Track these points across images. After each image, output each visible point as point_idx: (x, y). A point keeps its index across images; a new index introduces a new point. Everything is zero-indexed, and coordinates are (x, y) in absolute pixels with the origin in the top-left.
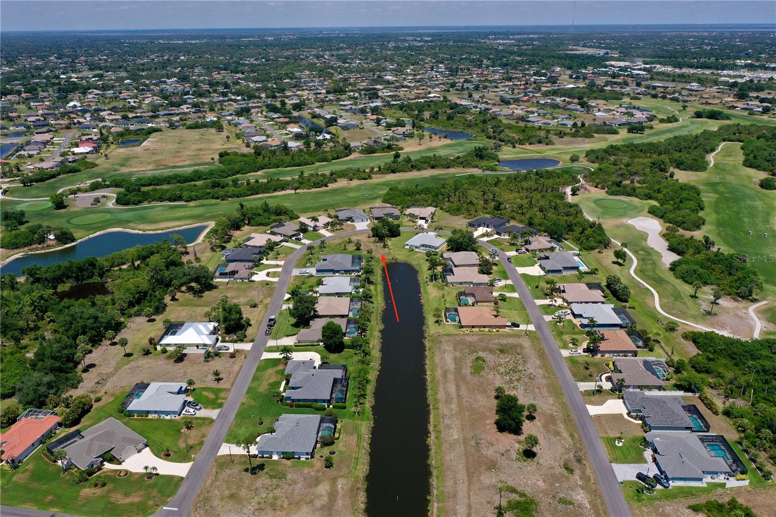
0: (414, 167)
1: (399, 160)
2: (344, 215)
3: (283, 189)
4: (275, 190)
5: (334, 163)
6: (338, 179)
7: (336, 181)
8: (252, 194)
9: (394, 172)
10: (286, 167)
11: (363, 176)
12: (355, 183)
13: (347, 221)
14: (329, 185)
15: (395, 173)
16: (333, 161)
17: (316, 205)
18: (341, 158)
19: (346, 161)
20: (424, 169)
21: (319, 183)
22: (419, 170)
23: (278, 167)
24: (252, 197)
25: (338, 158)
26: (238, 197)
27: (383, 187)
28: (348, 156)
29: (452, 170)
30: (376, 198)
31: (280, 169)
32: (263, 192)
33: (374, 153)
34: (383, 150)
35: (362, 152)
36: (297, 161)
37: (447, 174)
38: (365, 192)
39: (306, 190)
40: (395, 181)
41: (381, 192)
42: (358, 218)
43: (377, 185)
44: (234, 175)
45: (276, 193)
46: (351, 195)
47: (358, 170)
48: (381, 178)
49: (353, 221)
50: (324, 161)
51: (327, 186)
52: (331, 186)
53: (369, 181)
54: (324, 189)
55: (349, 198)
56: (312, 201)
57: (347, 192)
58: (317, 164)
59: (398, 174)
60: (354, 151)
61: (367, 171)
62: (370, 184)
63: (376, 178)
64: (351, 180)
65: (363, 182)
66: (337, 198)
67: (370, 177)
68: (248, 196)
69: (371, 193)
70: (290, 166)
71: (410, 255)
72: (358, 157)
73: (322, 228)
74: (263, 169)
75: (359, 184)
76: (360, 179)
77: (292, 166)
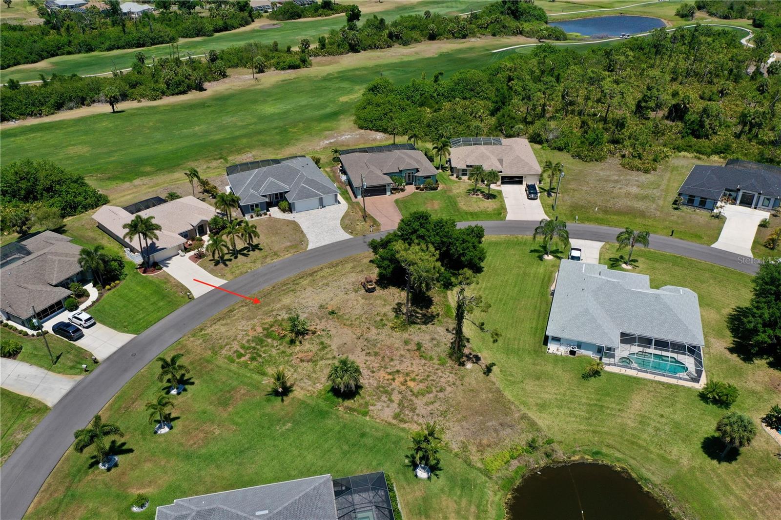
0: (395, 38)
1: (360, 24)
2: (256, 186)
3: (82, 101)
4: (59, 106)
5: (219, 38)
6: (229, 71)
7: (224, 76)
9: (354, 49)
11: (289, 59)
12: (272, 77)
13: (269, 205)
14: (206, 85)
15: (357, 51)
16: (217, 35)
17: (167, 147)
18: (234, 28)
19: (245, 32)
20: (417, 41)
21: (179, 84)
22: (405, 44)
25: (226, 28)
27: (345, 85)
28: (247, 23)
29: (477, 42)
30: (334, 116)
32: (24, 115)
33: (300, 17)
34: (316, 11)
35: (274, 16)
37: (471, 49)
38: (303, 101)
39: (146, 103)
40: (365, 68)
41: (344, 99)
42: (305, 195)
43: (327, 78)
46: (269, 109)
47: (275, 48)
48: (330, 64)
49: (290, 209)
50: (198, 36)
51: (202, 89)
52: (213, 88)
53: (303, 72)
54: (193, 96)
55: (263, 118)
56: (158, 135)
57: (255, 102)
58: (182, 41)
59: (365, 54)
60: (259, 16)
61: (296, 49)
62: (309, 79)
63: (320, 64)
64: (261, 71)
65: (291, 74)
66: (228, 120)
67: (304, 63)
69: (317, 101)
70: (118, 48)
71: (602, 406)
72: (269, 25)
73: (180, 252)
74: (53, 56)
75: (284, 81)
76: (283, 69)
77: (123, 47)
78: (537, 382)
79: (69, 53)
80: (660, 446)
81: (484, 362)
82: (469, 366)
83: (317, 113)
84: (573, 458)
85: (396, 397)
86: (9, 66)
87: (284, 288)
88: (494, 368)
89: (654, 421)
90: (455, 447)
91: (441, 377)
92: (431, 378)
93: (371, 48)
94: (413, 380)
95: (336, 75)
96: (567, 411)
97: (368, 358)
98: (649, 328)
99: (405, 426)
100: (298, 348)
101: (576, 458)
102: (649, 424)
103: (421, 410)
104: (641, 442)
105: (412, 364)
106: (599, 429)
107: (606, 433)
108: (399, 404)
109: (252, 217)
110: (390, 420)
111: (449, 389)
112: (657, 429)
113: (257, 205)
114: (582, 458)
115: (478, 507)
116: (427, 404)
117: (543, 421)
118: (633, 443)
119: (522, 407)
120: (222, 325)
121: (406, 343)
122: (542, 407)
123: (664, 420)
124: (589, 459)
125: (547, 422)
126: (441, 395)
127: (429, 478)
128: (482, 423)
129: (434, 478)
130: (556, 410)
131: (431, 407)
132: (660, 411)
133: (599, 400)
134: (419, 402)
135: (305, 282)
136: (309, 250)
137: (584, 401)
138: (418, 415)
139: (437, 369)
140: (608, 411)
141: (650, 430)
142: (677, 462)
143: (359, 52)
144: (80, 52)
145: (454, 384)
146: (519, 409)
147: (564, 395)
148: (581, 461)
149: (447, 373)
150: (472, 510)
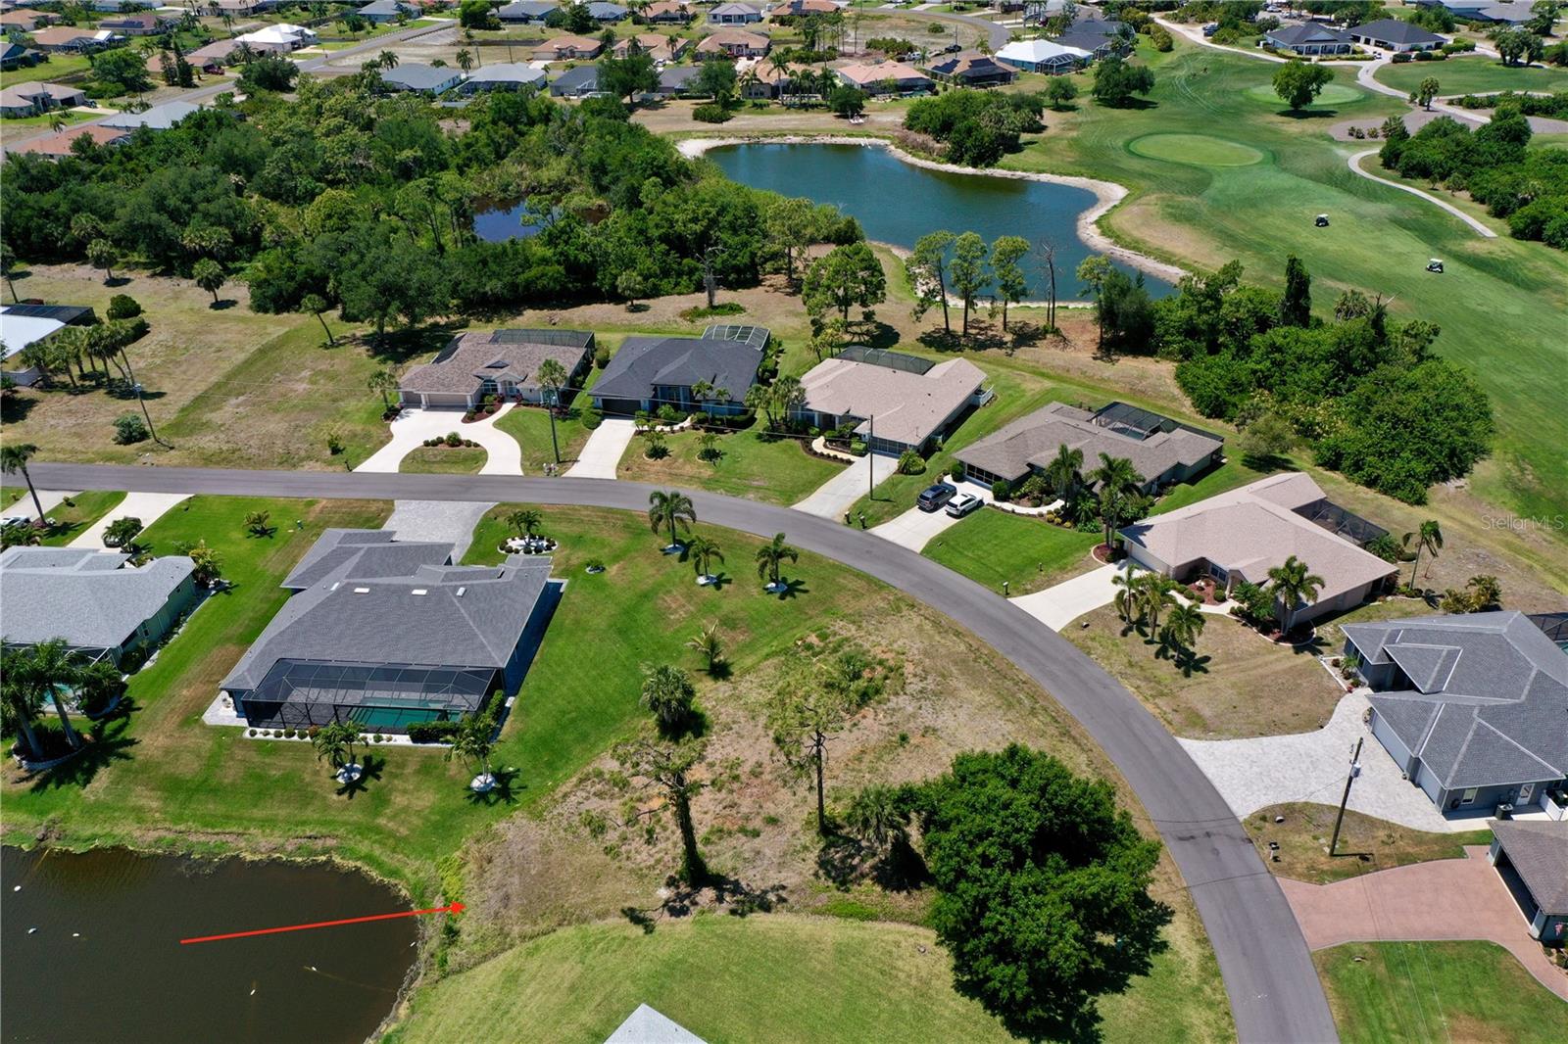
78: (565, 984)
81: (664, 921)
82: (664, 893)
84: (405, 1004)
87: (1020, 695)
88: (639, 930)
90: (499, 826)
96: (481, 1015)
99: (574, 780)
101: (403, 1010)
103: (592, 804)
110: (596, 765)
114: (396, 1019)
115: (405, 839)
117: (487, 974)
119: (527, 945)
120: (918, 625)
121: (772, 821)
122: (512, 979)
125: (482, 976)
127: (469, 788)
129: (468, 793)
130: (493, 997)
135: (1037, 722)
136: (1175, 741)
138: (587, 798)
145: (628, 858)
146: (523, 938)
147: (513, 1020)
148: (392, 1014)
149: (658, 856)
150: (401, 830)
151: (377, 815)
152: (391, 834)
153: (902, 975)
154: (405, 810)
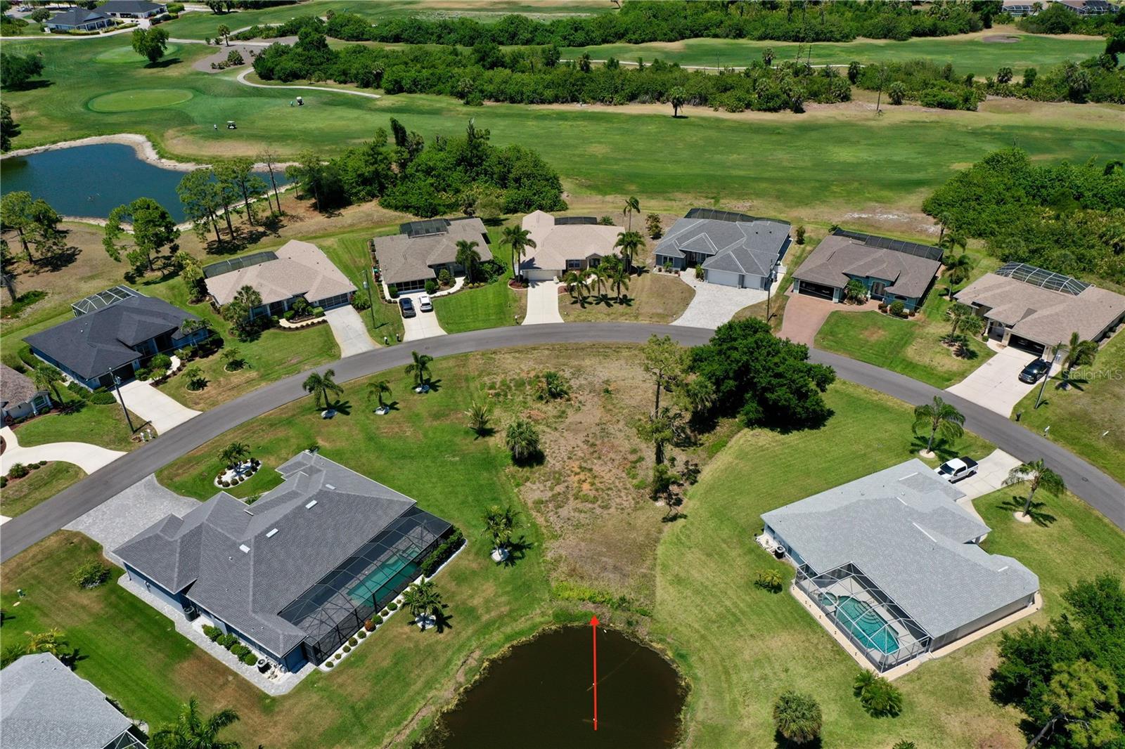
2: (686, 237)
4: (632, 98)
5: (913, 45)
7: (846, 98)
8: (556, 100)
9: (1077, 96)
10: (761, 38)
12: (903, 114)
14: (805, 105)
15: (1083, 101)
16: (915, 39)
19: (956, 43)
21: (770, 98)
23: (740, 34)
24: (557, 107)
25: (933, 32)
26: (513, 101)
28: (974, 29)
31: (741, 41)
32: (596, 99)
33: (1065, 30)
36: (799, 25)
39: (723, 114)
41: (958, 166)
42: (726, 265)
44: (605, 41)
45: (634, 109)
46: (844, 154)
47: (948, 74)
48: (1016, 110)
51: (798, 110)
52: (816, 112)
53: (952, 115)
54: (787, 116)
55: (820, 165)
56: (685, 154)
57: (841, 141)
59: (1090, 108)
60: (1009, 20)
62: (952, 128)
64: (897, 102)
65: (935, 114)
66: (779, 155)
67: (967, 103)
68: (543, 102)
69: (920, 160)
70: (772, 38)
71: (738, 620)
72: (1003, 37)
73: (555, 278)
74: (696, 36)
75: (913, 122)
76: (928, 105)
77: (778, 39)
78: (703, 558)
79: (716, 36)
80: (746, 693)
81: (680, 509)
82: (661, 504)
83: (898, 176)
84: (653, 644)
85: (560, 489)
86: (643, 41)
87: (602, 350)
88: (681, 522)
89: (773, 668)
90: (549, 556)
91: (620, 497)
92: (610, 492)
93: (1112, 100)
94: (592, 484)
95: (998, 130)
96: (698, 601)
97: (581, 445)
98: (889, 579)
99: (535, 513)
100: (539, 405)
101: (657, 646)
102: (763, 668)
103: (564, 512)
104: (734, 678)
105: (610, 471)
106: (711, 638)
107: (713, 647)
108: (553, 496)
109: (660, 270)
110: (530, 502)
111: (612, 510)
112: (764, 678)
113: (671, 259)
114: (663, 651)
115: (511, 611)
116: (576, 510)
117: (665, 593)
118: (727, 673)
119: (658, 568)
120: (514, 357)
121: (634, 451)
122: (678, 581)
123: (783, 676)
124: (670, 655)
125: (666, 596)
126: (598, 511)
127: (499, 563)
128: (600, 554)
129: (503, 565)
130: (689, 593)
131: (577, 514)
132: (791, 665)
133: (743, 613)
134: (572, 503)
135: (625, 353)
136: (671, 325)
137: (728, 603)
138: (557, 513)
139: (625, 489)
140: (740, 629)
141: (757, 674)
142: (740, 718)
143: (1085, 102)
144: (727, 36)
145: (622, 509)
146: (653, 567)
147: (715, 585)
148: (658, 652)
149: (630, 497)
150: (503, 609)
151: (478, 618)
152: (501, 617)
153: (767, 446)
154: (487, 601)
